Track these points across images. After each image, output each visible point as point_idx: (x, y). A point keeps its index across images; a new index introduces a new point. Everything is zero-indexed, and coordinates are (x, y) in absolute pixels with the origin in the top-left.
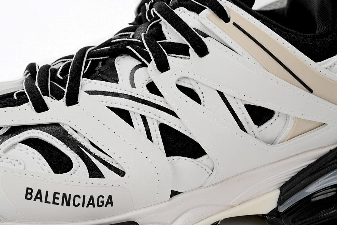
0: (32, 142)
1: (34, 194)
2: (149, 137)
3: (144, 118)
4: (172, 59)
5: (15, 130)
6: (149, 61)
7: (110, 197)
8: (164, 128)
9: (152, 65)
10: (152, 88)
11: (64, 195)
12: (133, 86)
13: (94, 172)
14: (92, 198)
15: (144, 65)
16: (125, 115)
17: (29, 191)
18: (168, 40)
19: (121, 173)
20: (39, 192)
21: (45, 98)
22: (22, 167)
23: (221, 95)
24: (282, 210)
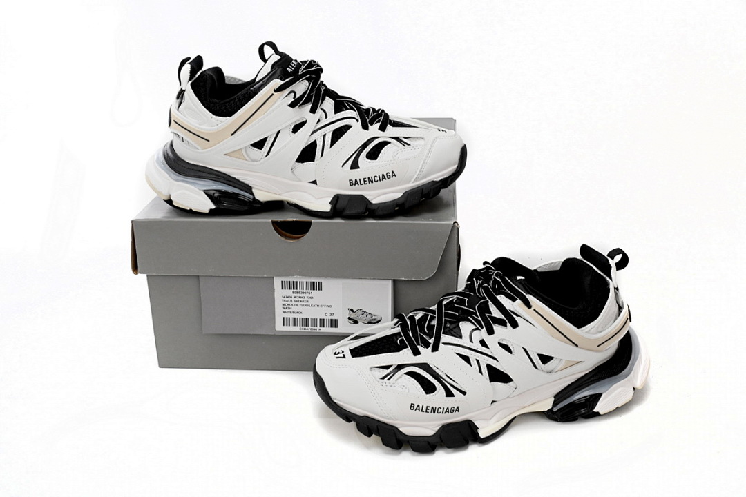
0: (411, 374)
1: (415, 407)
2: (481, 372)
3: (478, 361)
4: (496, 327)
5: (400, 367)
6: (482, 328)
7: (458, 408)
8: (489, 367)
9: (484, 330)
10: (483, 343)
11: (433, 408)
12: (472, 341)
13: (449, 394)
14: (448, 408)
15: (477, 329)
16: (466, 359)
17: (412, 406)
18: (493, 315)
19: (464, 393)
20: (418, 406)
21: (418, 347)
22: (407, 391)
23: (525, 350)
24: (555, 410)
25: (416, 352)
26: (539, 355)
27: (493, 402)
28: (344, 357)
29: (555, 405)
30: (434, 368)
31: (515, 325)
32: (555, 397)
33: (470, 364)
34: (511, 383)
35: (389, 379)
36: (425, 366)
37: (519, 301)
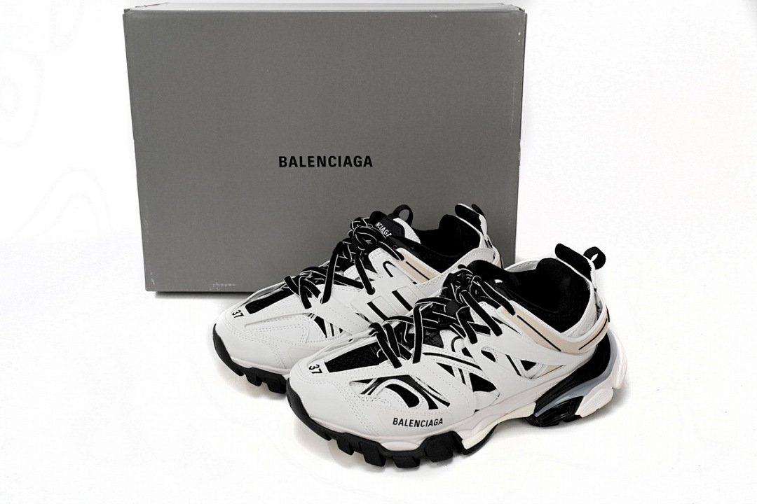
0: (392, 387)
1: (398, 422)
2: (464, 382)
3: (460, 370)
4: (479, 336)
5: (380, 381)
6: (465, 336)
7: (441, 419)
8: (472, 375)
9: (467, 339)
10: (465, 352)
11: (416, 421)
12: (454, 350)
13: (432, 406)
14: (431, 421)
15: (459, 337)
16: (449, 369)
17: (395, 421)
18: (476, 323)
19: (447, 404)
20: (402, 420)
21: (399, 358)
22: (389, 405)
23: (508, 357)
24: (537, 415)
25: (397, 364)
26: (523, 362)
27: (476, 411)
28: (321, 372)
29: (536, 410)
30: (416, 380)
31: (498, 332)
32: (537, 402)
33: (453, 375)
34: (494, 392)
35: (370, 394)
36: (407, 379)
37: (502, 308)
